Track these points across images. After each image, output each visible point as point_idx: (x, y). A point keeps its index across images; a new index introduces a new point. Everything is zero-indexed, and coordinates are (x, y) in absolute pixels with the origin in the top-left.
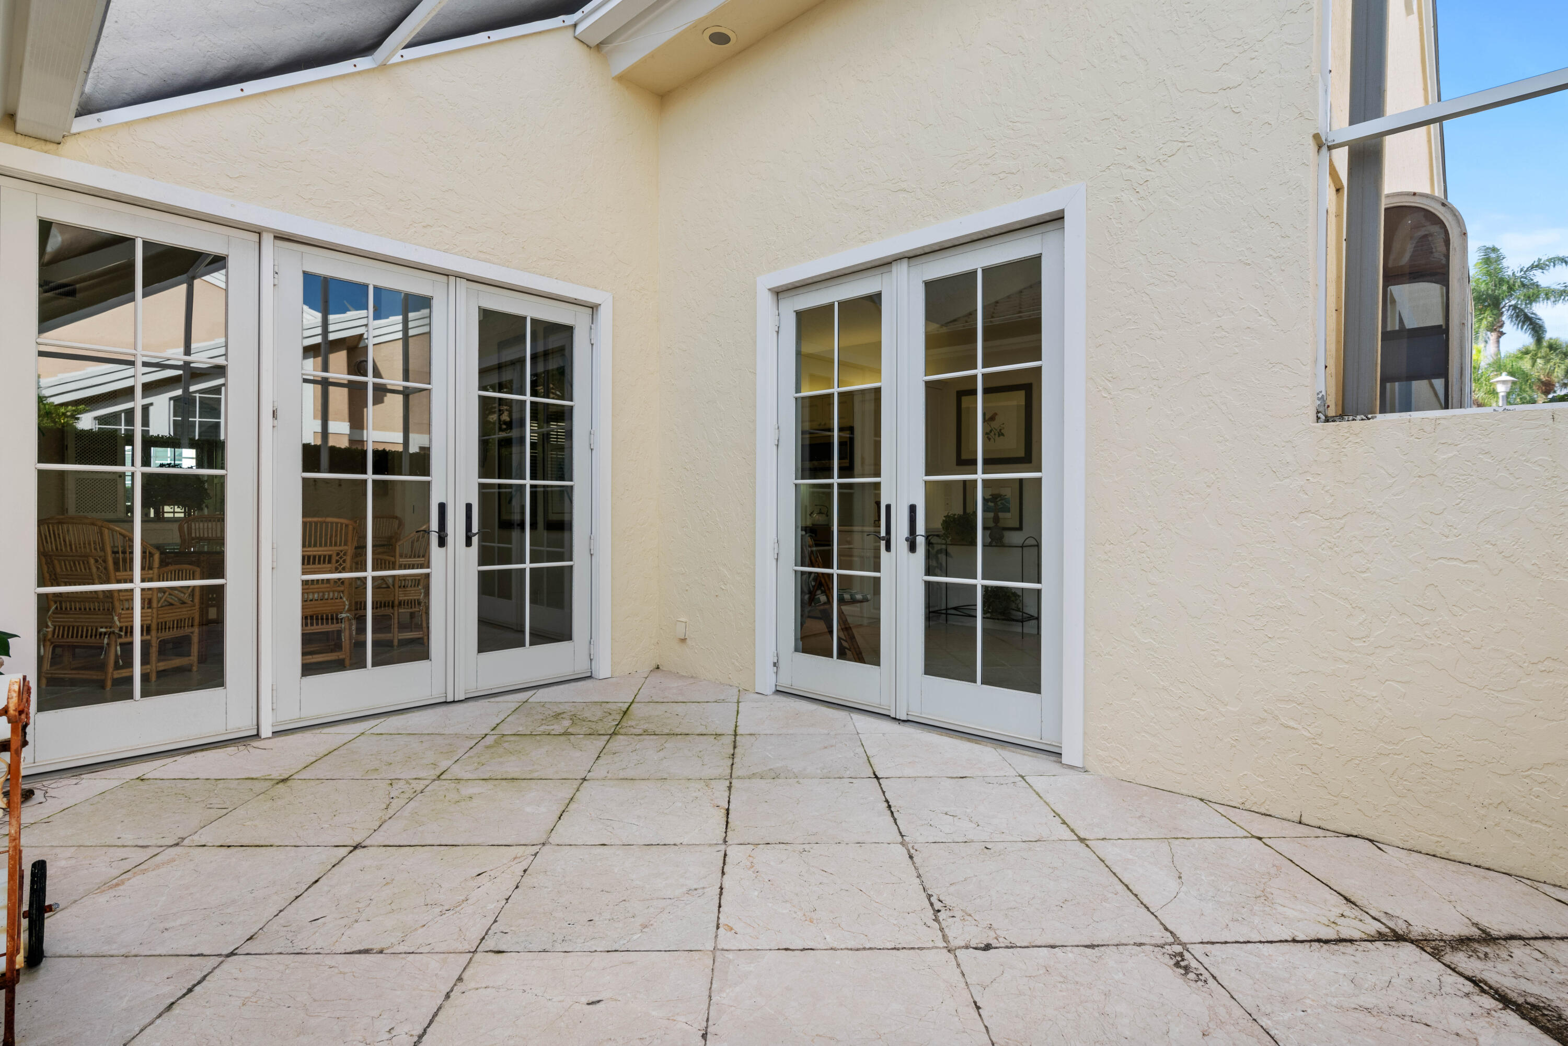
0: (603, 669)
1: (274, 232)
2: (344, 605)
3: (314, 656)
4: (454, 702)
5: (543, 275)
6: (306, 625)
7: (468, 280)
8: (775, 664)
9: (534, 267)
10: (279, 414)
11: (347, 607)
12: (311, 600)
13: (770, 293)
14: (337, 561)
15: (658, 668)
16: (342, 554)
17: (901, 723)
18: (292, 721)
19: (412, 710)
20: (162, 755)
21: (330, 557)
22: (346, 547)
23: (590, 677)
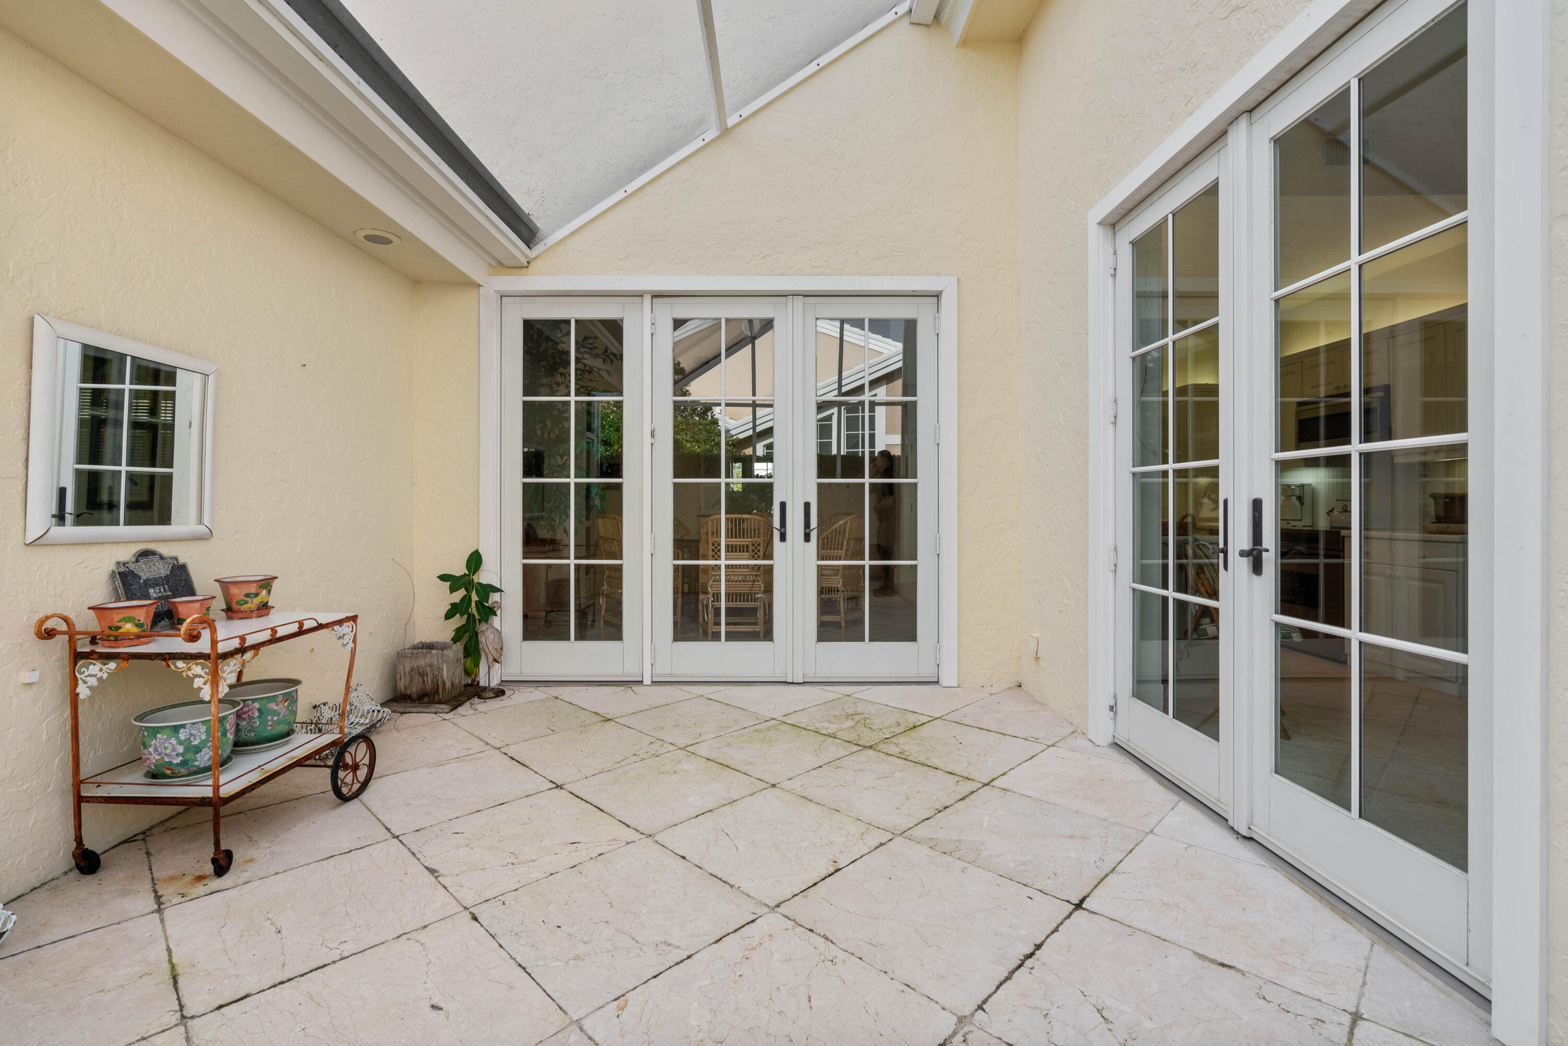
0: (949, 677)
1: (650, 293)
2: (760, 587)
3: (737, 627)
4: (792, 683)
5: (878, 275)
6: (729, 601)
7: (804, 296)
8: (1111, 708)
9: (867, 269)
10: (656, 433)
11: (762, 589)
12: (737, 581)
13: (1101, 228)
14: (753, 551)
15: (1020, 686)
16: (756, 545)
17: (1240, 839)
18: (666, 675)
19: (756, 684)
20: (592, 683)
21: (747, 546)
22: (759, 539)
23: (937, 682)
